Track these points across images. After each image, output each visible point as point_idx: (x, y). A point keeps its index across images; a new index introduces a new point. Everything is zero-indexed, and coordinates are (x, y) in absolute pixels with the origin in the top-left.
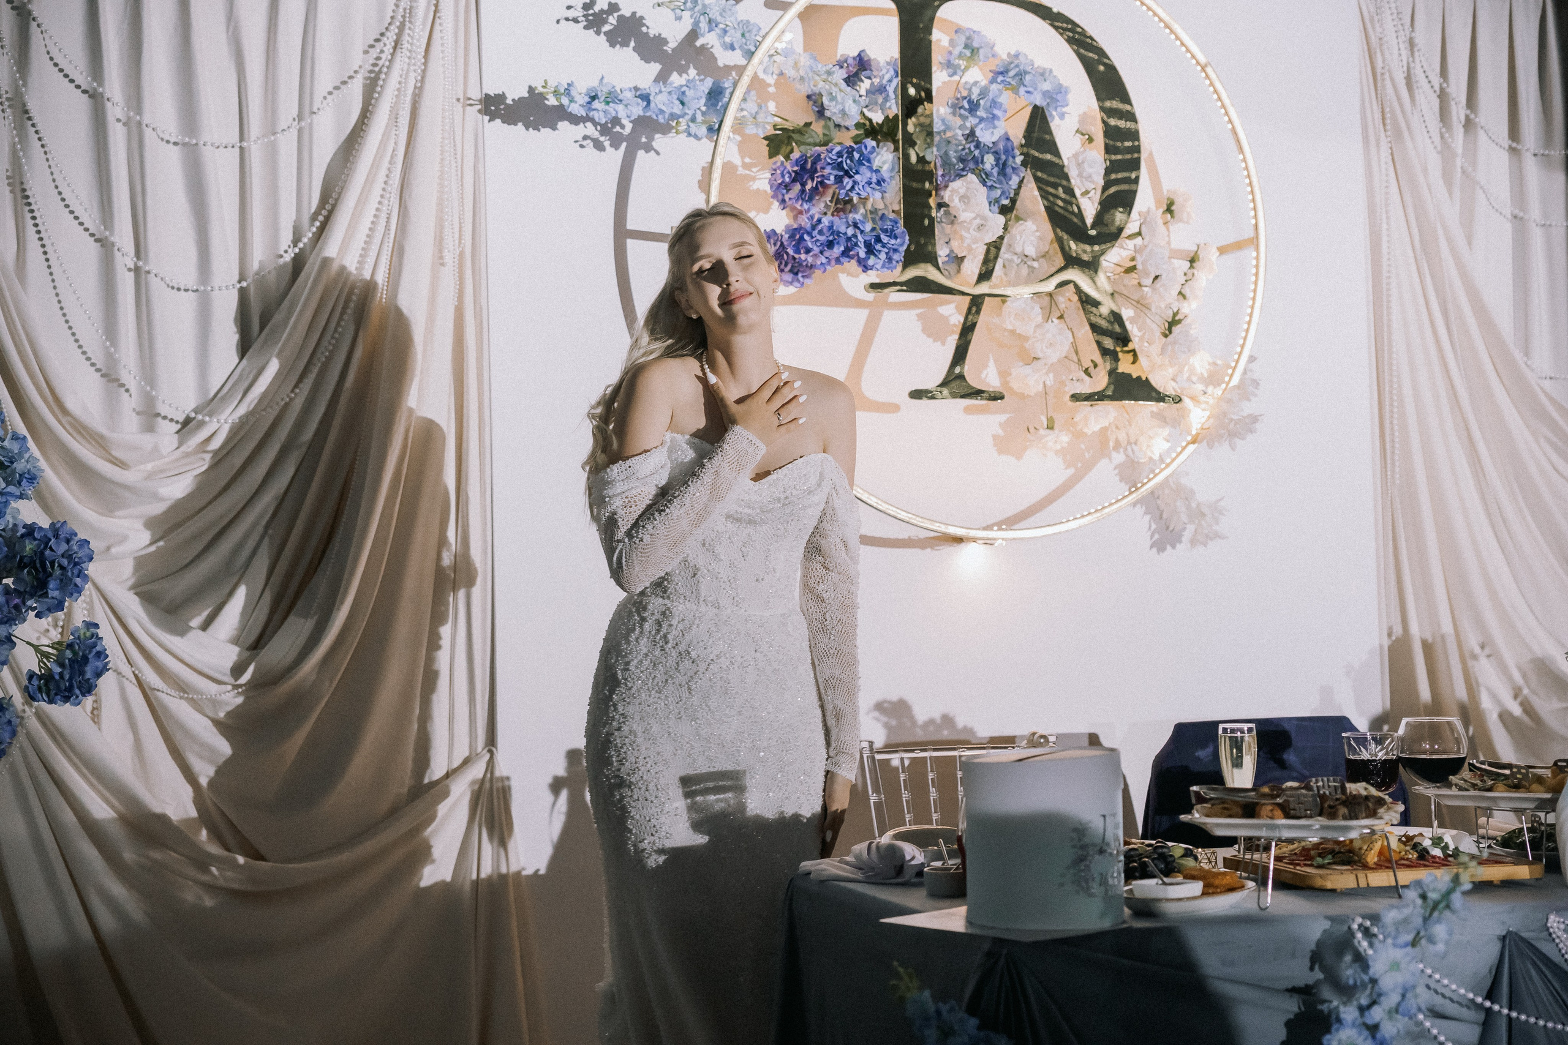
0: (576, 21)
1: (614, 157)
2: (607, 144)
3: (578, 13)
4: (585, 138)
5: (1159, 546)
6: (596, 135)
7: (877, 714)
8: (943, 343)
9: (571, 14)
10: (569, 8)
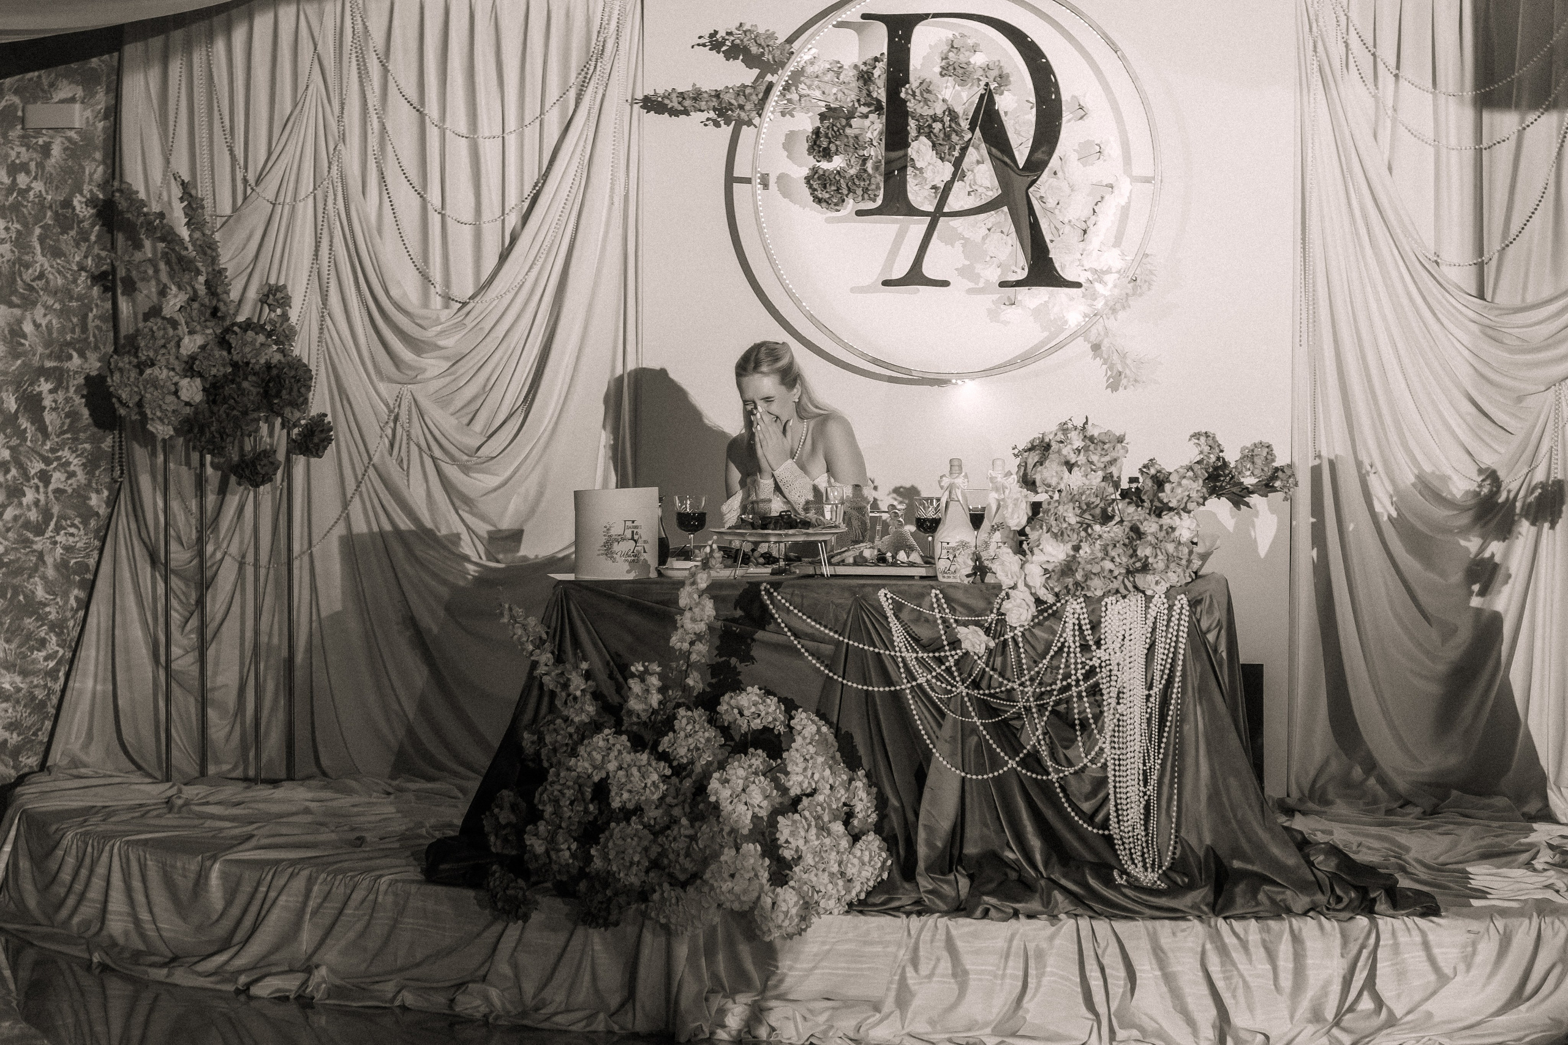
0: (704, 45)
1: (727, 131)
2: (722, 123)
3: (706, 40)
4: (708, 119)
5: (1113, 386)
6: (715, 117)
7: (895, 495)
8: (953, 246)
9: (702, 41)
10: (700, 37)
